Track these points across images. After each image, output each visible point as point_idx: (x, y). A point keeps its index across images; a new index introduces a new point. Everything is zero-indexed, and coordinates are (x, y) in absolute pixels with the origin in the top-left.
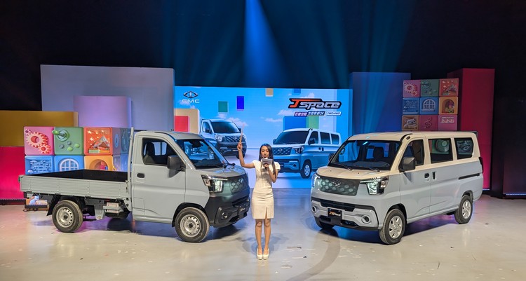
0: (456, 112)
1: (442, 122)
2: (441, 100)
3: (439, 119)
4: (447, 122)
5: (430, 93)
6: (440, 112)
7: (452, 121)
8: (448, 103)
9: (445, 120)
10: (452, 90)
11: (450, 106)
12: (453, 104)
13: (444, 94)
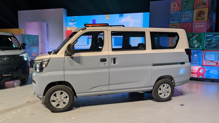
0: (206, 19)
1: (196, 27)
2: (195, 12)
3: (194, 24)
4: (199, 27)
5: (188, 7)
6: (194, 20)
7: (202, 26)
8: (201, 13)
9: (198, 25)
10: (204, 4)
11: (202, 15)
12: (204, 13)
13: (197, 7)
